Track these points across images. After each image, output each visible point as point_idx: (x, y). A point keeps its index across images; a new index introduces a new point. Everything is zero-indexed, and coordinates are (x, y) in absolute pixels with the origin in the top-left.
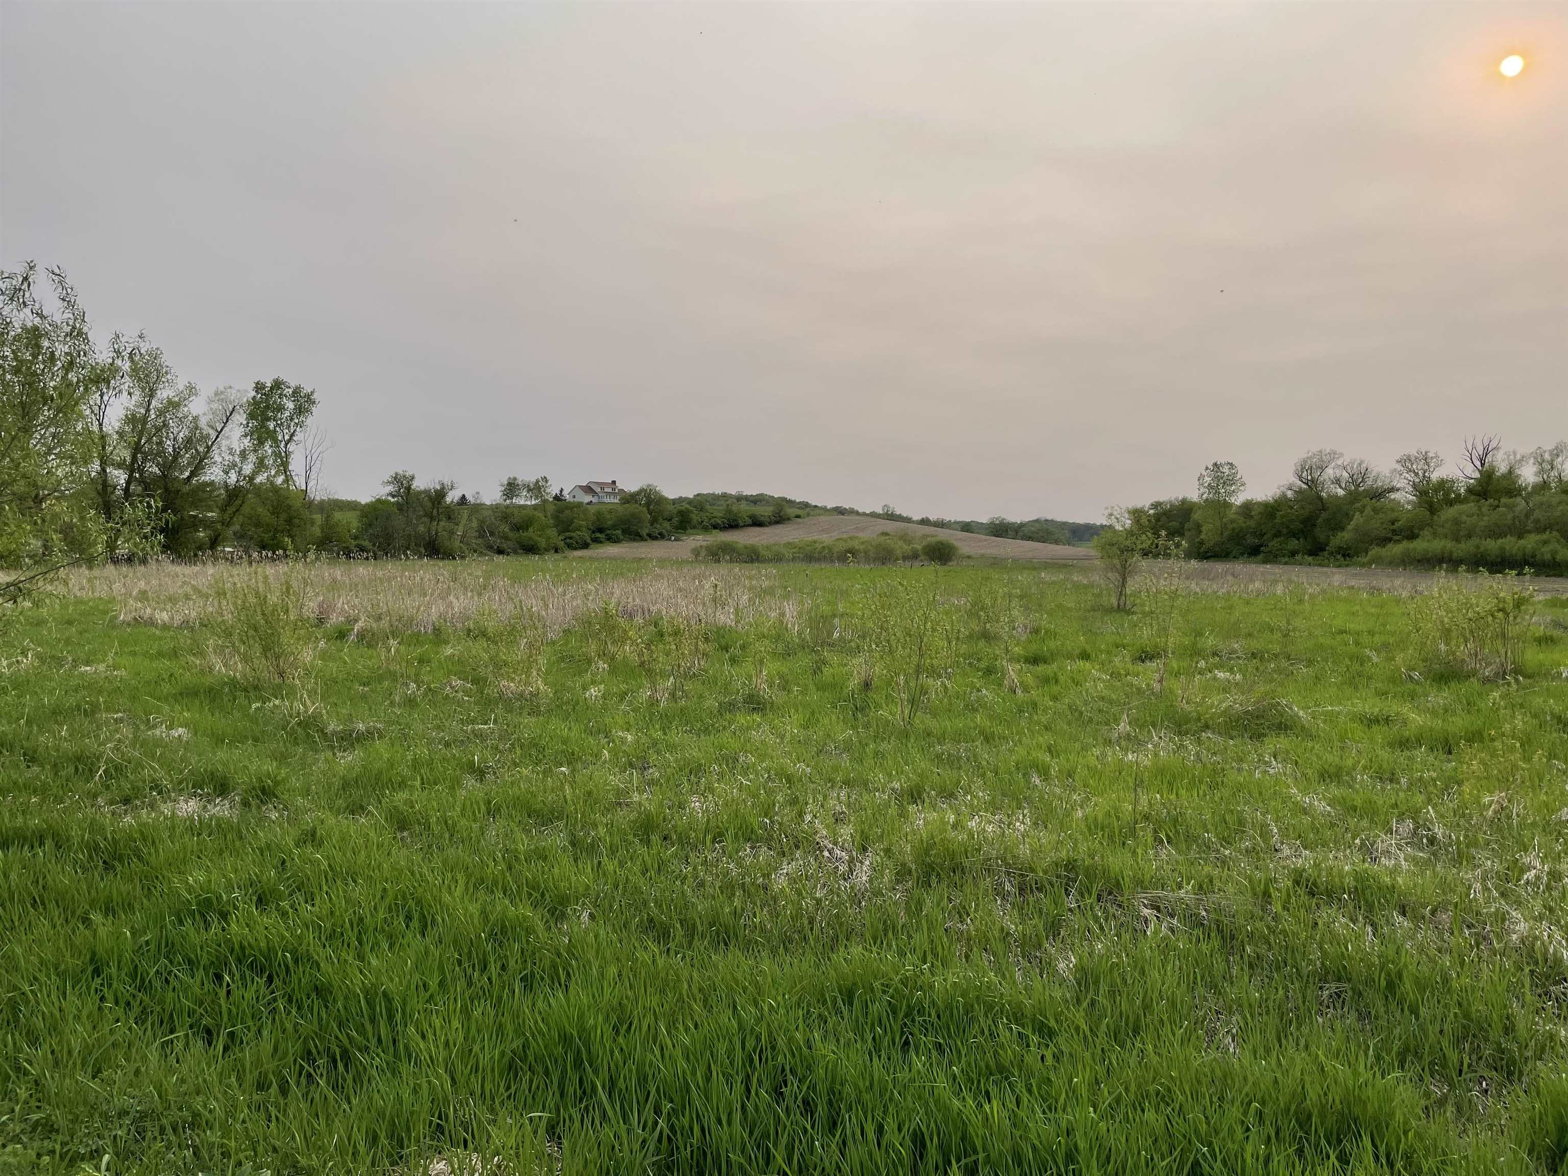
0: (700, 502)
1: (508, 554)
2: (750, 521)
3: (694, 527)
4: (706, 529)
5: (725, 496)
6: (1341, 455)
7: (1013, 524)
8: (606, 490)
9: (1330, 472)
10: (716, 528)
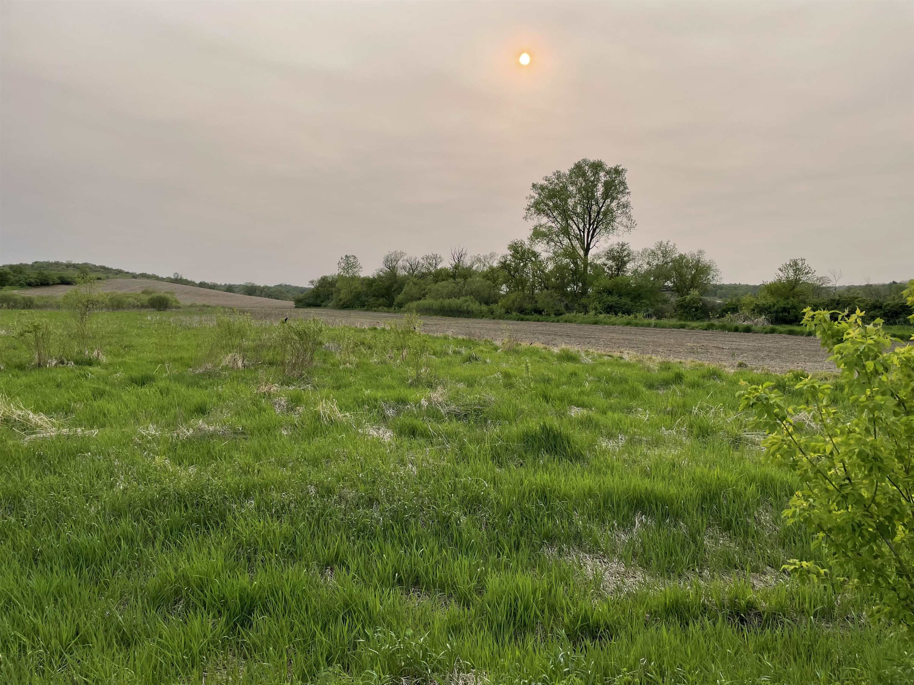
0: (18, 269)
2: (59, 281)
3: (11, 284)
4: (22, 286)
5: (57, 264)
6: (406, 254)
7: (259, 287)
9: (400, 263)
10: (30, 285)
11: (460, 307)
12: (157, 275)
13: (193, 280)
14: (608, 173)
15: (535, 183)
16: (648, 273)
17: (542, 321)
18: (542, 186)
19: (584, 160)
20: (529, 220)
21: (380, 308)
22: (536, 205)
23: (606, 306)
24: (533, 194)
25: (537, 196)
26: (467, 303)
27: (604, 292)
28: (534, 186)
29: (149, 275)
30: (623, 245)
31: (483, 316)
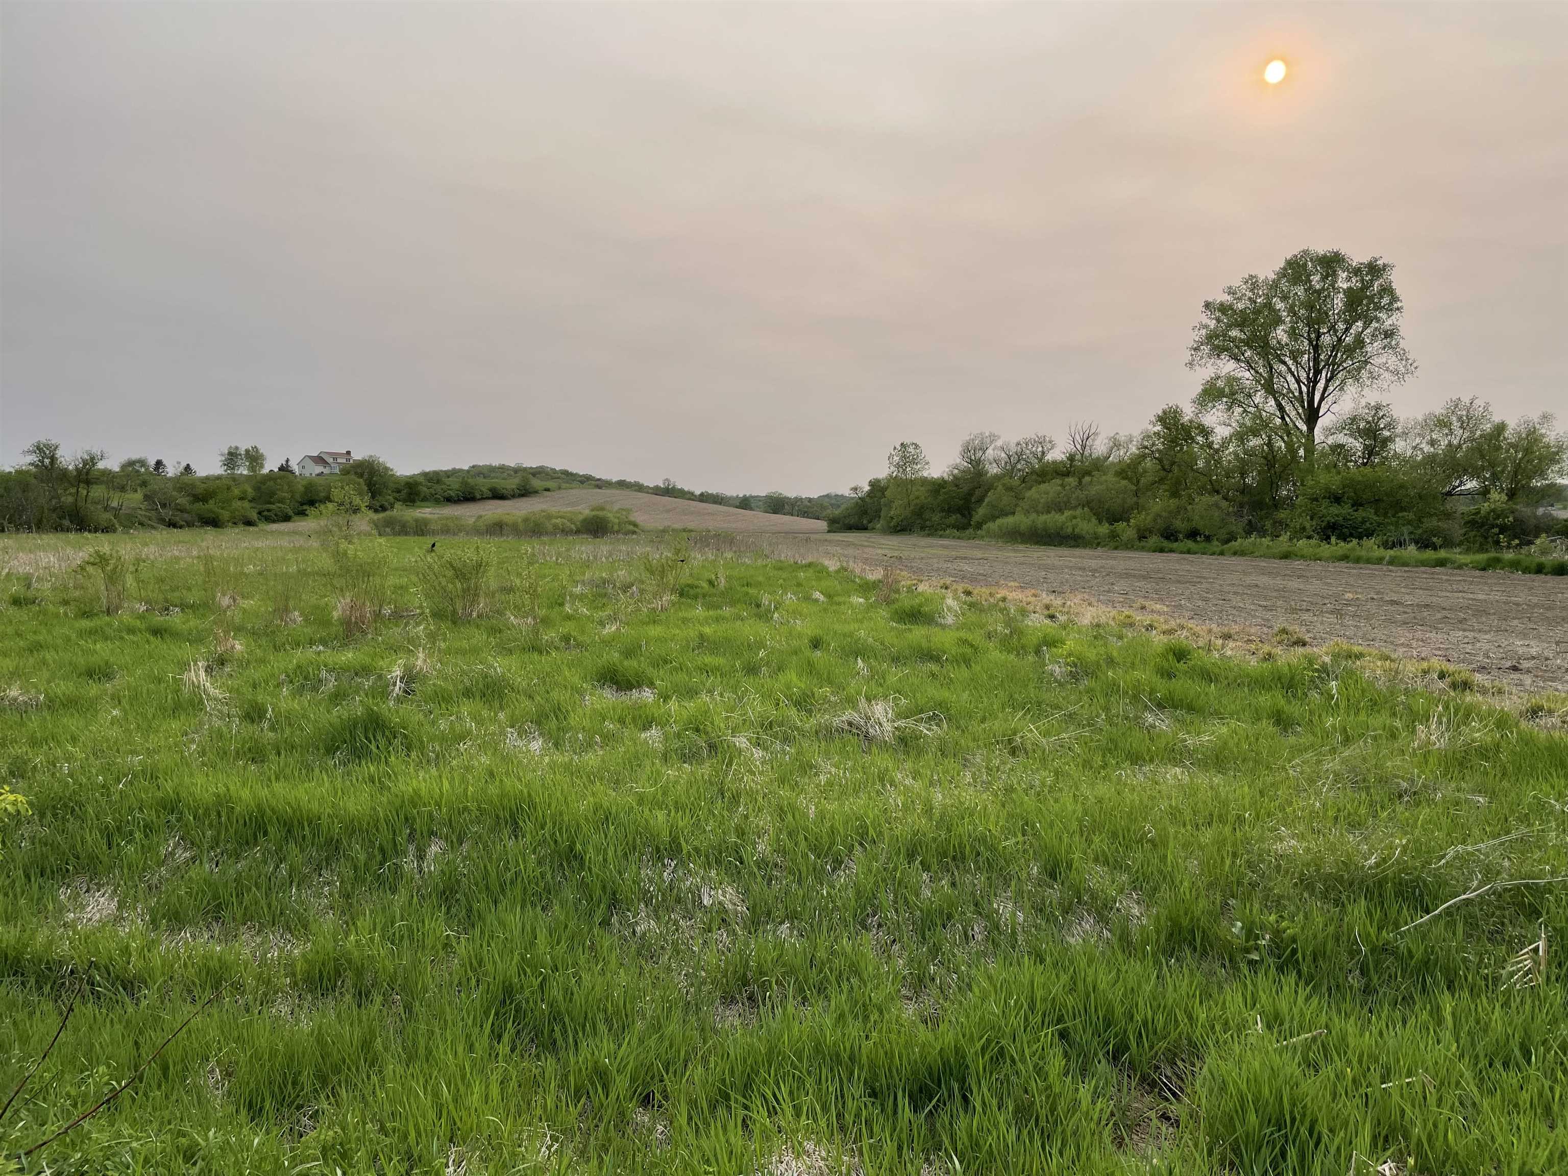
0: (434, 478)
1: (181, 527)
2: (491, 494)
3: (424, 499)
4: (437, 502)
6: (1001, 437)
7: (790, 499)
8: (339, 460)
9: (991, 453)
10: (449, 500)
11: (1062, 528)
12: (641, 482)
13: (692, 489)
14: (1357, 271)
15: (1210, 300)
16: (1431, 460)
17: (1195, 553)
18: (1222, 304)
19: (1306, 252)
20: (1197, 368)
21: (948, 532)
22: (1211, 337)
23: (1324, 524)
24: (1206, 321)
25: (1212, 324)
26: (1074, 521)
27: (1324, 497)
28: (1207, 305)
29: (630, 483)
30: (1378, 408)
31: (1098, 544)
